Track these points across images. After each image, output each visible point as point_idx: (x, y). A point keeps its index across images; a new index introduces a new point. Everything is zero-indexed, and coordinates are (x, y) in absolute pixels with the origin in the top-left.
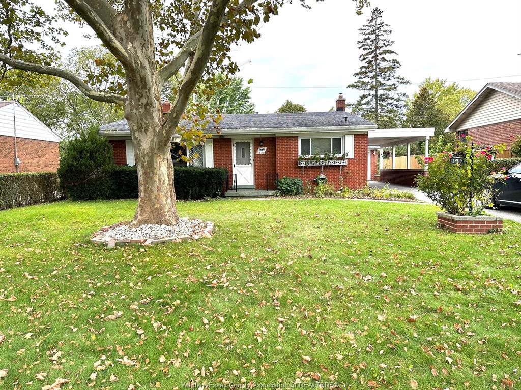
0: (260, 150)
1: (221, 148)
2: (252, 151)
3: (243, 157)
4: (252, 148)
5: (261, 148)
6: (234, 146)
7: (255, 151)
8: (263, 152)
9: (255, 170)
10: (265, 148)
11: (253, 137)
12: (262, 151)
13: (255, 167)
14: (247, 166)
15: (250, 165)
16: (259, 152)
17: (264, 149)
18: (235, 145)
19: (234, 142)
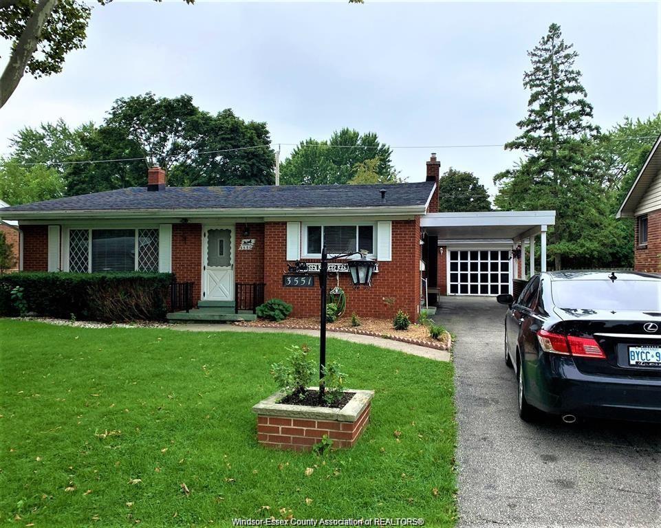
0: (245, 243)
1: (185, 239)
2: (232, 245)
3: (221, 253)
4: (233, 240)
5: (246, 240)
6: (205, 236)
7: (238, 244)
8: (249, 247)
9: (236, 276)
10: (253, 241)
11: (234, 221)
12: (248, 245)
13: (236, 271)
14: (224, 270)
15: (230, 267)
16: (243, 247)
17: (250, 242)
18: (207, 235)
19: (205, 230)
